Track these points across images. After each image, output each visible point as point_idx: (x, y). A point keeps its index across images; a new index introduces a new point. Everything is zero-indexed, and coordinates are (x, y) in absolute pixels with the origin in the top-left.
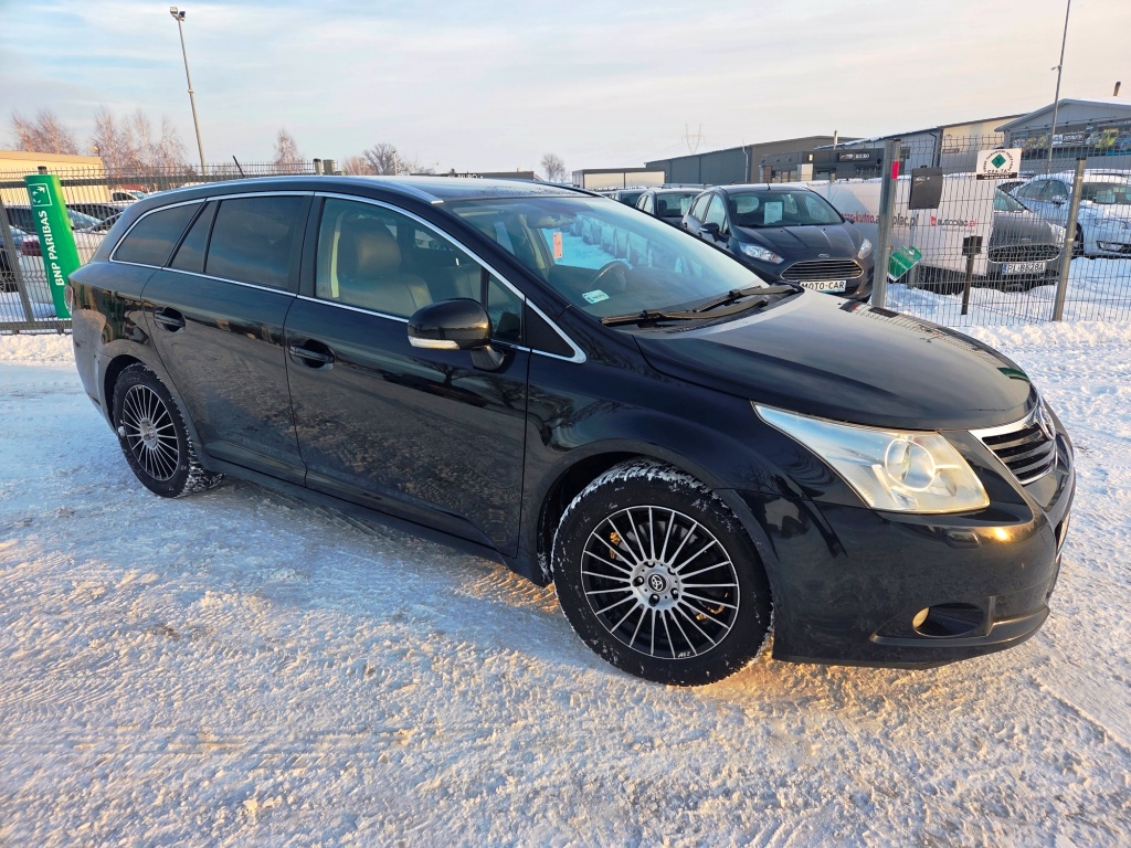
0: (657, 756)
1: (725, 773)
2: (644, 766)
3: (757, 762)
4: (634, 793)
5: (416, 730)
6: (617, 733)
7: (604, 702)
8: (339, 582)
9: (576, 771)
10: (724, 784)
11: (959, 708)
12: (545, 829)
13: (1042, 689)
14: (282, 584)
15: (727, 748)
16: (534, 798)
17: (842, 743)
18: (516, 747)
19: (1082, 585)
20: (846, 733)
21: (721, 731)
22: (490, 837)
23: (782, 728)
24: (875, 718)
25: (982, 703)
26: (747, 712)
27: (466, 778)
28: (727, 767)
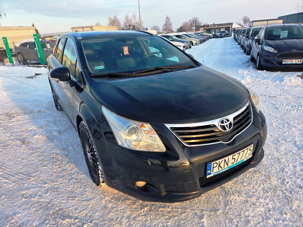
0: (72, 203)
1: (81, 213)
2: (67, 204)
3: (92, 213)
4: (57, 211)
5: (35, 178)
6: (71, 193)
7: (78, 184)
8: (64, 137)
9: (52, 200)
10: (78, 216)
11: (166, 217)
12: (30, 212)
13: (202, 220)
14: (54, 135)
15: (90, 206)
16: (36, 203)
17: (120, 216)
18: (48, 189)
19: (268, 188)
20: (125, 213)
21: (95, 201)
22: (18, 210)
23: (110, 205)
24: (138, 211)
25: (177, 218)
26: (106, 198)
27: (30, 194)
28: (84, 212)
